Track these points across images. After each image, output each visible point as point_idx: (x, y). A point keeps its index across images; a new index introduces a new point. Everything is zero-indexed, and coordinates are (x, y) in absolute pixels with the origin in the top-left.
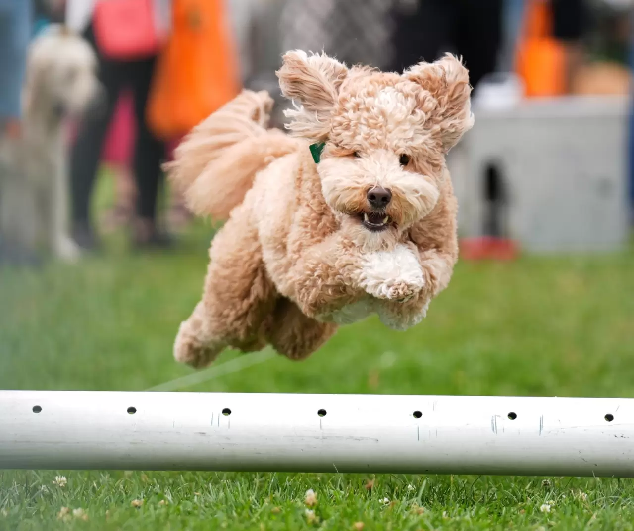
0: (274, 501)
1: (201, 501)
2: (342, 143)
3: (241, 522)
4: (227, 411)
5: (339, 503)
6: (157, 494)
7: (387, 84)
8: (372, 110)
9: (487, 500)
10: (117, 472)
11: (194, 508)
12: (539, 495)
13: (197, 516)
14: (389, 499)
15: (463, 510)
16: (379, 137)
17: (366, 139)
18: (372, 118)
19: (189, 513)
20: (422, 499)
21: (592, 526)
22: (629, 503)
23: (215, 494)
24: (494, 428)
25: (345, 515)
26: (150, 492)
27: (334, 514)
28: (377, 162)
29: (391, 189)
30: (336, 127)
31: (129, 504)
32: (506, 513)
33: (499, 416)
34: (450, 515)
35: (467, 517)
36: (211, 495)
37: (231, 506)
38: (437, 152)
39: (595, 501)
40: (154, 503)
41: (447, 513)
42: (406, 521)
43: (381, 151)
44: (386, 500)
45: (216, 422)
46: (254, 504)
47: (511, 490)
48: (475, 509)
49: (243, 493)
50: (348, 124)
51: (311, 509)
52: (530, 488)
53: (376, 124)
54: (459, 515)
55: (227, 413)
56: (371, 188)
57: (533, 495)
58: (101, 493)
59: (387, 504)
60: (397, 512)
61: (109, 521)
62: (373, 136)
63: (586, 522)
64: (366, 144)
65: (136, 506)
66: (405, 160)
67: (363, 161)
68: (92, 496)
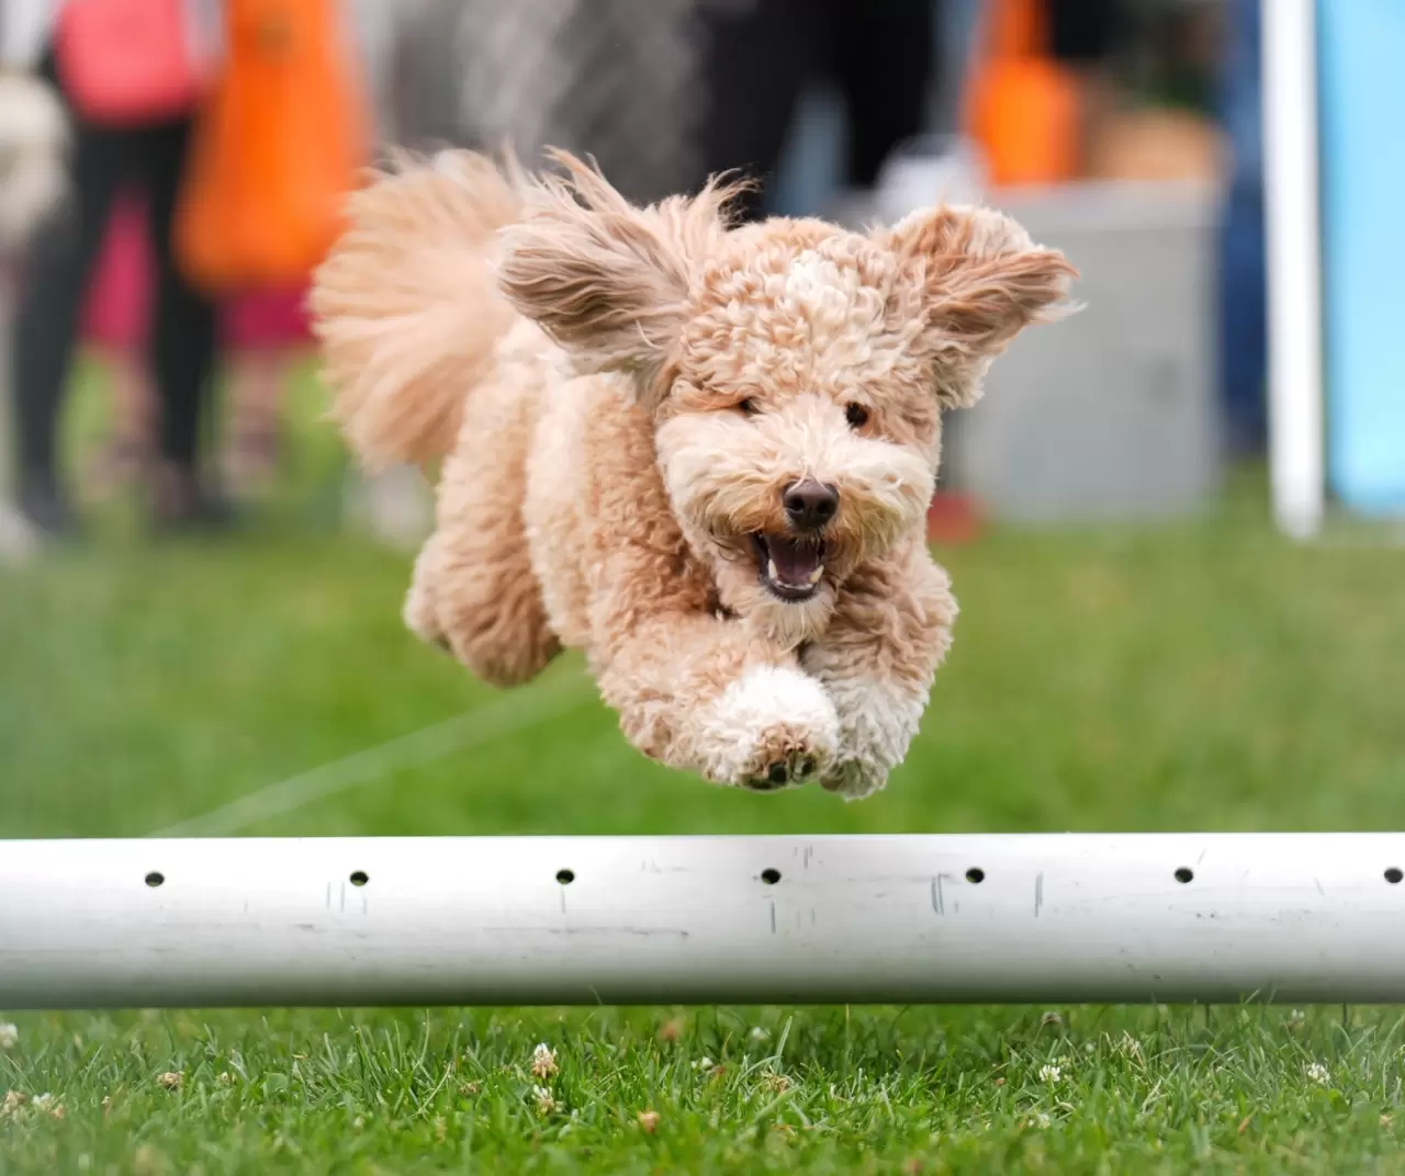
0: (465, 1068)
1: (307, 1071)
2: (714, 381)
3: (394, 1115)
4: (359, 878)
5: (607, 1070)
6: (211, 1058)
7: (806, 246)
8: (780, 304)
9: (923, 1059)
10: (128, 1013)
11: (292, 1089)
12: (1036, 1047)
13: (299, 1104)
14: (712, 1060)
15: (874, 1081)
16: (799, 367)
17: (769, 372)
18: (780, 321)
19: (283, 1099)
20: (784, 1060)
21: (1152, 1111)
22: (1230, 1059)
23: (337, 1058)
24: (937, 904)
25: (620, 1096)
26: (198, 1055)
27: (593, 1094)
28: (804, 426)
29: (838, 483)
30: (697, 340)
31: (153, 1082)
32: (967, 1085)
33: (946, 876)
34: (846, 1094)
35: (883, 1096)
36: (329, 1060)
37: (373, 1082)
38: (923, 392)
39: (1156, 1057)
40: (205, 1079)
41: (838, 1088)
42: (751, 1106)
43: (805, 398)
44: (706, 1061)
45: (336, 898)
46: (422, 1076)
47: (975, 1036)
48: (898, 1080)
49: (397, 1053)
50: (726, 336)
51: (545, 1085)
52: (1015, 1032)
53: (791, 336)
54: (865, 1091)
55: (359, 882)
56: (793, 483)
57: (1023, 1045)
58: (91, 1059)
59: (709, 1072)
60: (732, 1086)
61: (110, 1119)
62: (784, 365)
63: (1137, 1103)
64: (769, 383)
65: (168, 1086)
66: (858, 416)
67: (769, 420)
68: (72, 1066)
